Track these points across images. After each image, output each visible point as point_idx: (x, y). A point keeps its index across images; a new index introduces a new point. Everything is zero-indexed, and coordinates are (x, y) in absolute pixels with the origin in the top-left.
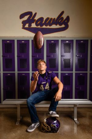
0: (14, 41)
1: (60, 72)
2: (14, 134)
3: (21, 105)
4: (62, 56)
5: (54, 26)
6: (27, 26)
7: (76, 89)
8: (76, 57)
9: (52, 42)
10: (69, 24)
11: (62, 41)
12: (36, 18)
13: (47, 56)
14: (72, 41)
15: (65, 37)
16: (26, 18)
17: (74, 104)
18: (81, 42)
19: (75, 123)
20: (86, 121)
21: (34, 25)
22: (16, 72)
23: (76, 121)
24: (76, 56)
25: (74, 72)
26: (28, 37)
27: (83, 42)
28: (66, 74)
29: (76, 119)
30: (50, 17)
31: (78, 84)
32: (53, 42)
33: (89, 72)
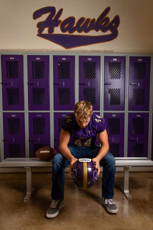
0: (21, 57)
1: (102, 111)
3: (32, 167)
4: (105, 84)
5: (93, 33)
6: (46, 31)
7: (129, 140)
8: (130, 86)
9: (88, 59)
10: (119, 29)
11: (106, 58)
12: (62, 18)
13: (80, 84)
14: (123, 58)
15: (112, 52)
16: (44, 17)
17: (124, 166)
18: (139, 60)
19: (125, 198)
20: (144, 194)
21: (57, 30)
22: (26, 111)
23: (127, 193)
24: (131, 84)
25: (126, 112)
26: (48, 51)
27: (141, 60)
28: (113, 115)
29: (126, 191)
30: (86, 18)
31: (133, 132)
32: (91, 59)
33: (151, 112)
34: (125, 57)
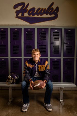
1: (49, 57)
2: (5, 113)
4: (51, 43)
5: (45, 16)
6: (20, 15)
7: (64, 73)
8: (64, 44)
9: (42, 30)
10: (58, 13)
11: (51, 29)
12: (29, 8)
13: (37, 43)
15: (54, 26)
16: (19, 8)
17: (60, 87)
18: (69, 30)
19: (61, 104)
20: (71, 102)
21: (26, 15)
22: (9, 57)
23: (62, 102)
25: (62, 58)
26: (21, 25)
27: (70, 30)
28: (55, 60)
29: (61, 101)
31: (66, 69)
32: (43, 30)
33: (75, 58)
34: (62, 29)
